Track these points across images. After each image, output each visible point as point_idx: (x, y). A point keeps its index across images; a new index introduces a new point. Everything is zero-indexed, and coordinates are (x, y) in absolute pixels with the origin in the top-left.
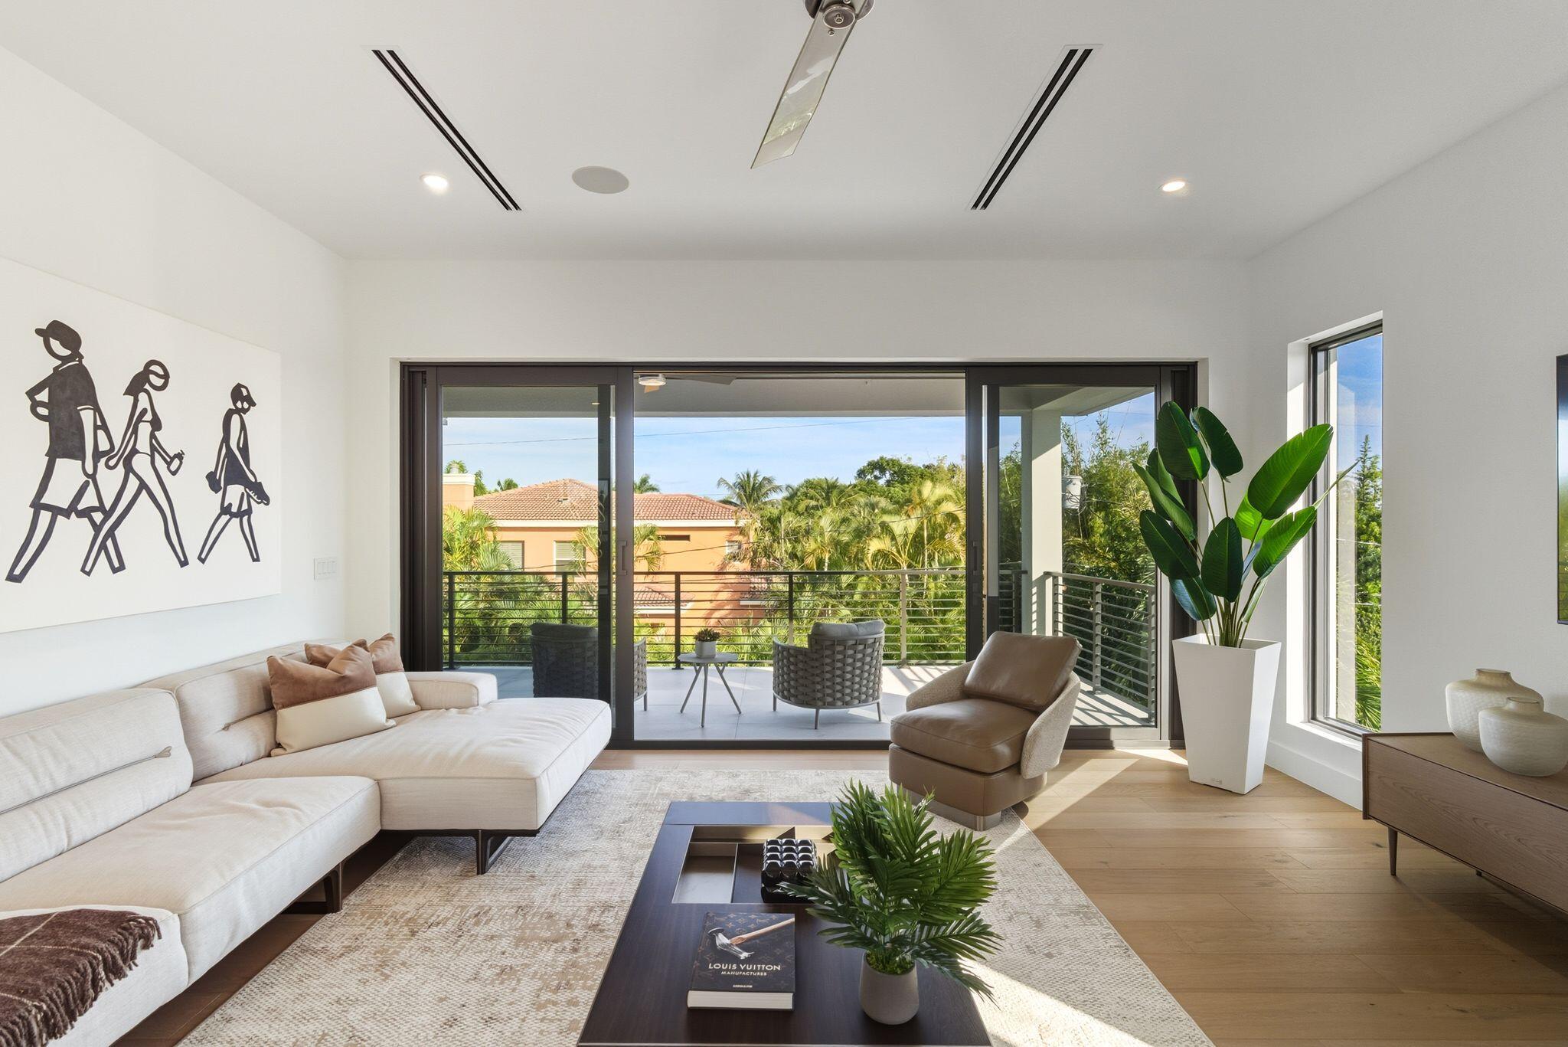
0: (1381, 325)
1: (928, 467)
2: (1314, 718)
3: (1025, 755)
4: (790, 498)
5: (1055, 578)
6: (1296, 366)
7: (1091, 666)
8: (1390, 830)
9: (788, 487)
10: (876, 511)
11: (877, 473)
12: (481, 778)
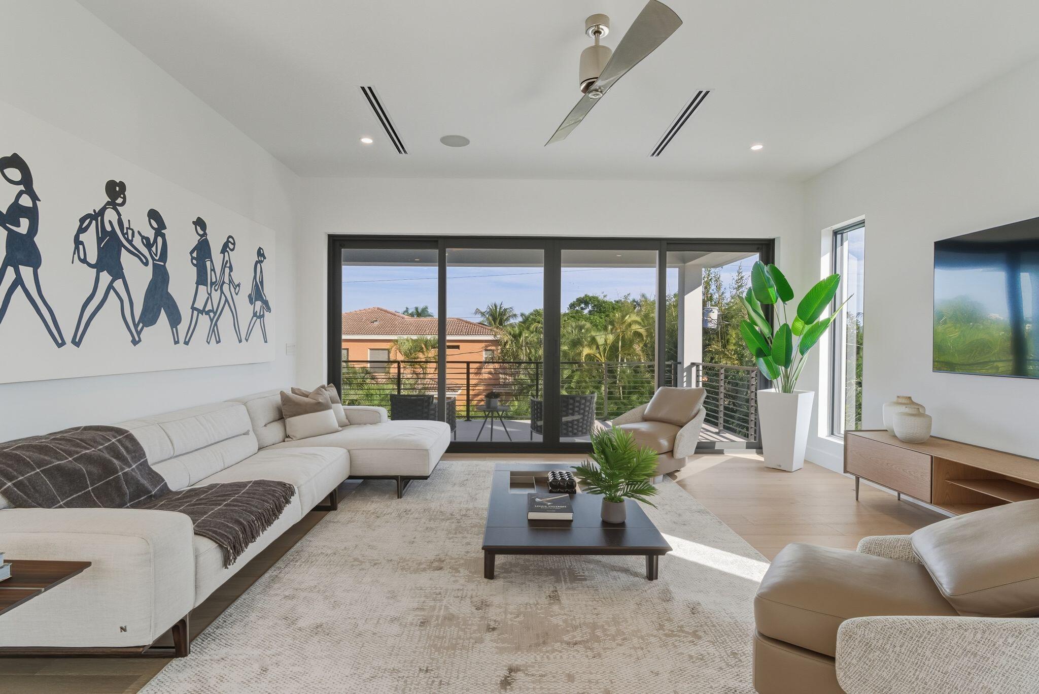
0: (864, 222)
1: (617, 302)
2: (832, 433)
3: (676, 445)
4: (524, 322)
5: (698, 366)
6: (826, 242)
7: (718, 411)
8: (856, 477)
9: (522, 315)
10: (583, 331)
11: (583, 305)
12: (401, 449)
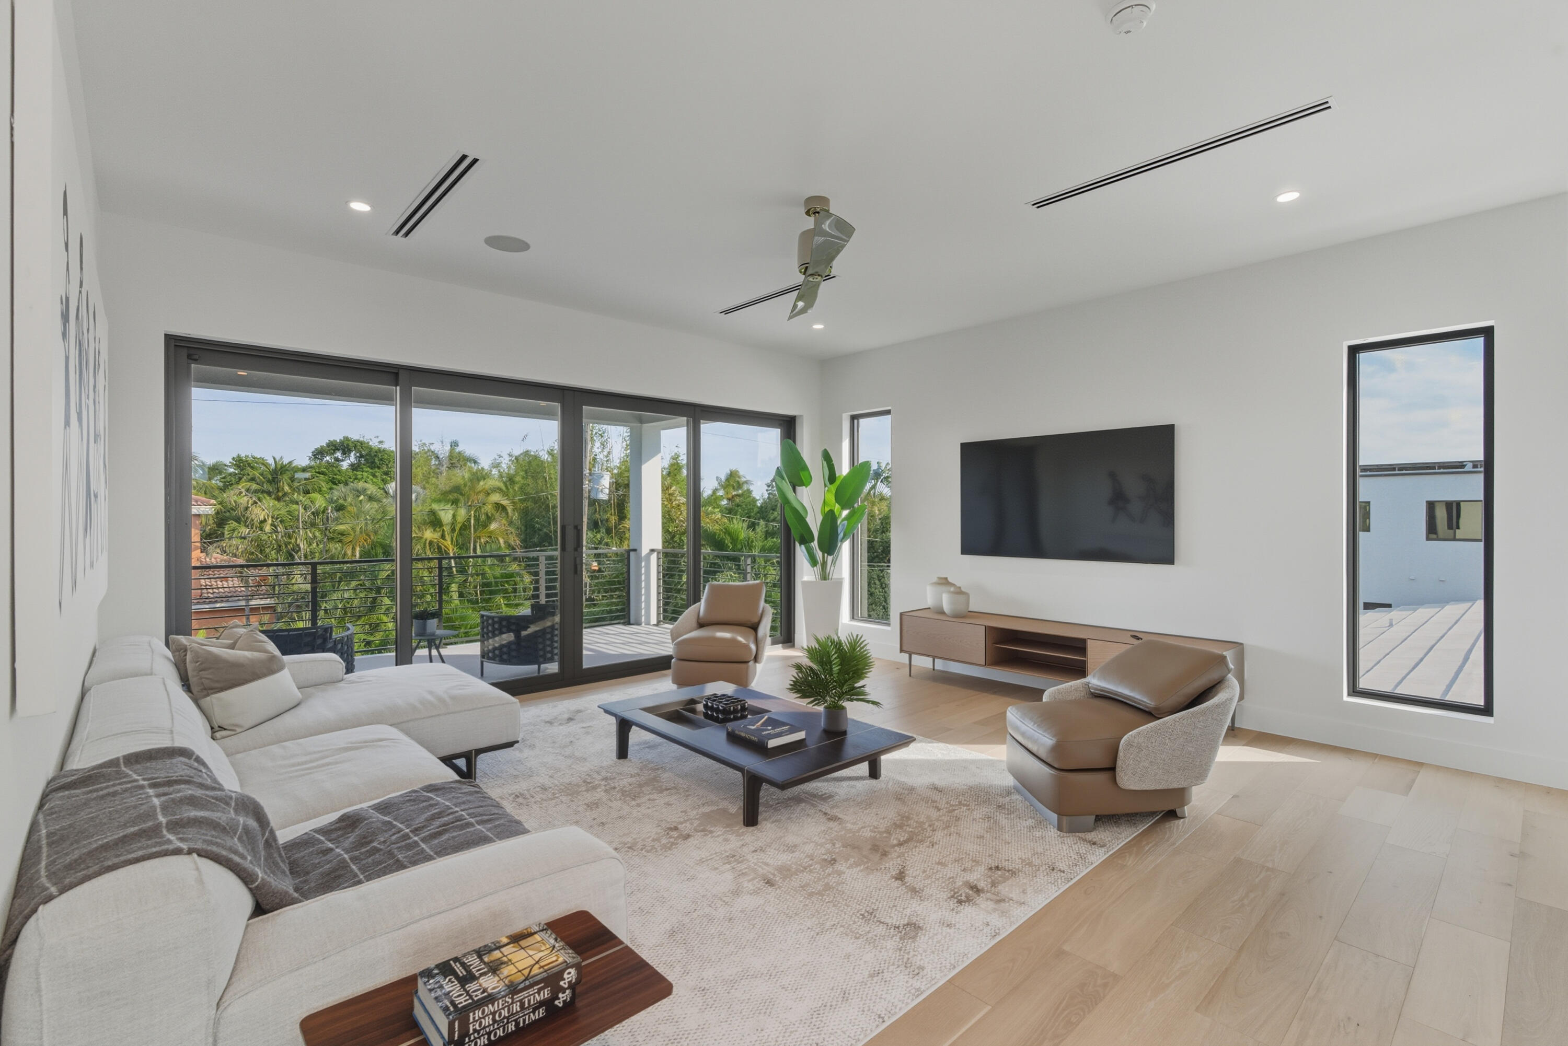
2: (854, 618)
3: (760, 649)
5: (658, 552)
6: (846, 427)
8: (909, 655)
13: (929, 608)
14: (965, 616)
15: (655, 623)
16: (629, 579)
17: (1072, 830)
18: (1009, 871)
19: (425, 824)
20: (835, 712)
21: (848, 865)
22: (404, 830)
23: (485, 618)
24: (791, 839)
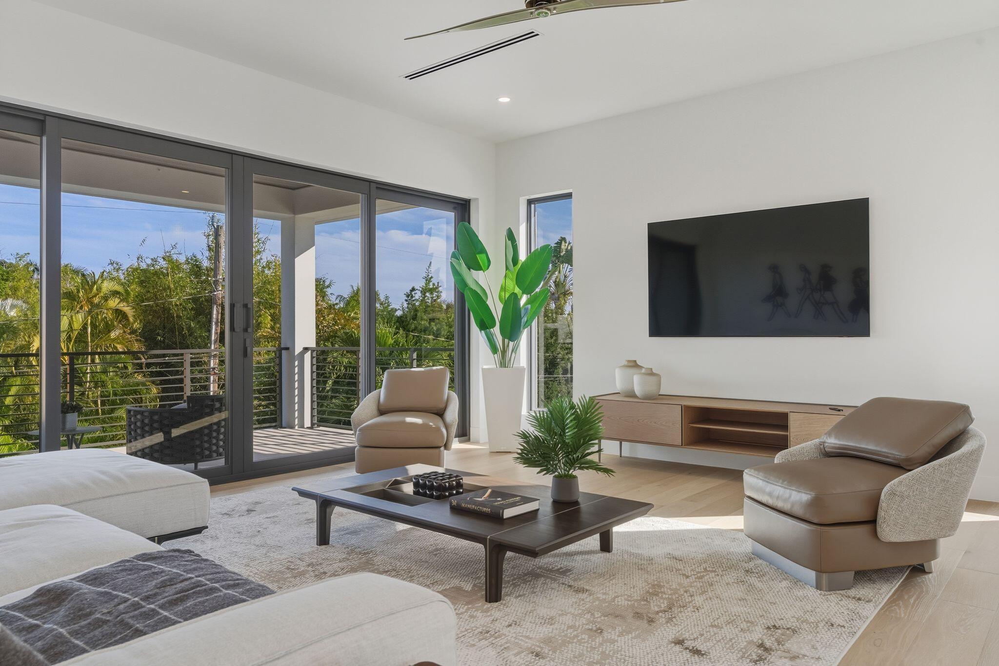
0: (571, 195)
2: (531, 409)
5: (311, 352)
6: (523, 211)
13: (619, 393)
14: (656, 398)
15: (309, 425)
16: (280, 379)
17: (833, 587)
18: (788, 629)
19: (154, 592)
20: (565, 483)
21: (617, 633)
22: (129, 599)
23: (132, 413)
24: (543, 611)
